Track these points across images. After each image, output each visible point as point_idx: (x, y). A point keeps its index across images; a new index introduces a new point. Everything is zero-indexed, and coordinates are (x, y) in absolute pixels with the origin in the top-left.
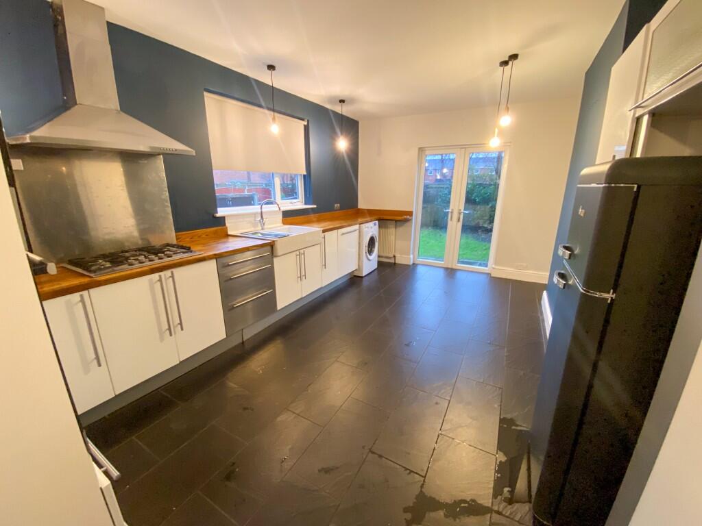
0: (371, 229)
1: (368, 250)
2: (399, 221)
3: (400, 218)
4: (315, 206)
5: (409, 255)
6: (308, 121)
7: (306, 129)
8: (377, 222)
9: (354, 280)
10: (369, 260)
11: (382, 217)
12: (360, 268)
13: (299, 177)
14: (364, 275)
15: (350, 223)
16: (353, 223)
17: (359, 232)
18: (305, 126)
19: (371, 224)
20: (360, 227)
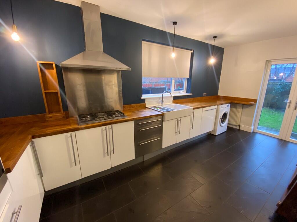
0: (225, 108)
1: (222, 120)
2: (246, 105)
3: (246, 103)
4: (192, 94)
5: (251, 126)
6: (194, 50)
7: (192, 55)
8: (230, 104)
9: (210, 136)
10: (221, 126)
11: (233, 101)
12: (215, 130)
13: (185, 79)
14: (217, 134)
15: (212, 104)
16: (213, 104)
17: (217, 110)
18: (191, 53)
19: (226, 105)
20: (217, 107)
